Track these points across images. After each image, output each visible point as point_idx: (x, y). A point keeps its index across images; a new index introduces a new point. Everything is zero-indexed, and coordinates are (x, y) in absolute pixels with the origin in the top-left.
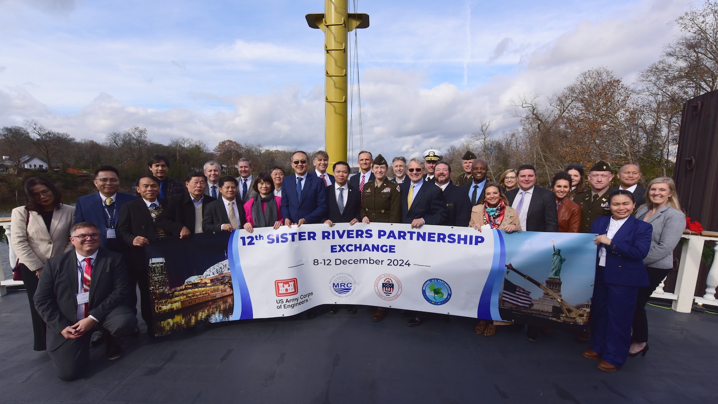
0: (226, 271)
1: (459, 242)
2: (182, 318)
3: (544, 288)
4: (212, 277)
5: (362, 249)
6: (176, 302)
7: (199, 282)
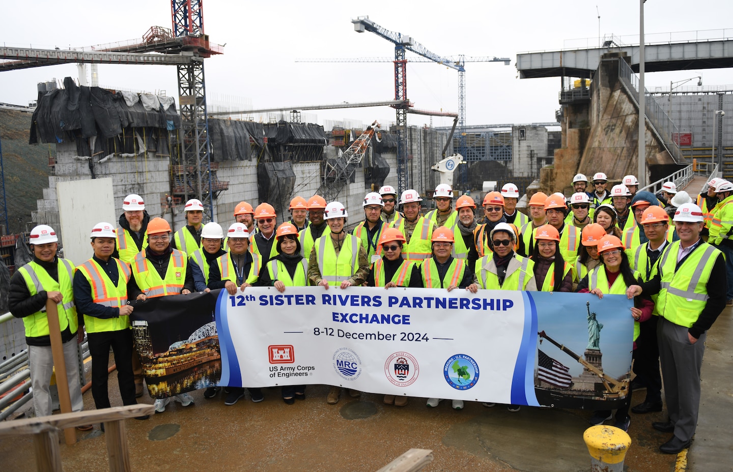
0: (213, 334)
1: (485, 308)
2: (167, 386)
3: (583, 362)
4: (198, 341)
5: (370, 320)
6: (160, 368)
7: (184, 347)
